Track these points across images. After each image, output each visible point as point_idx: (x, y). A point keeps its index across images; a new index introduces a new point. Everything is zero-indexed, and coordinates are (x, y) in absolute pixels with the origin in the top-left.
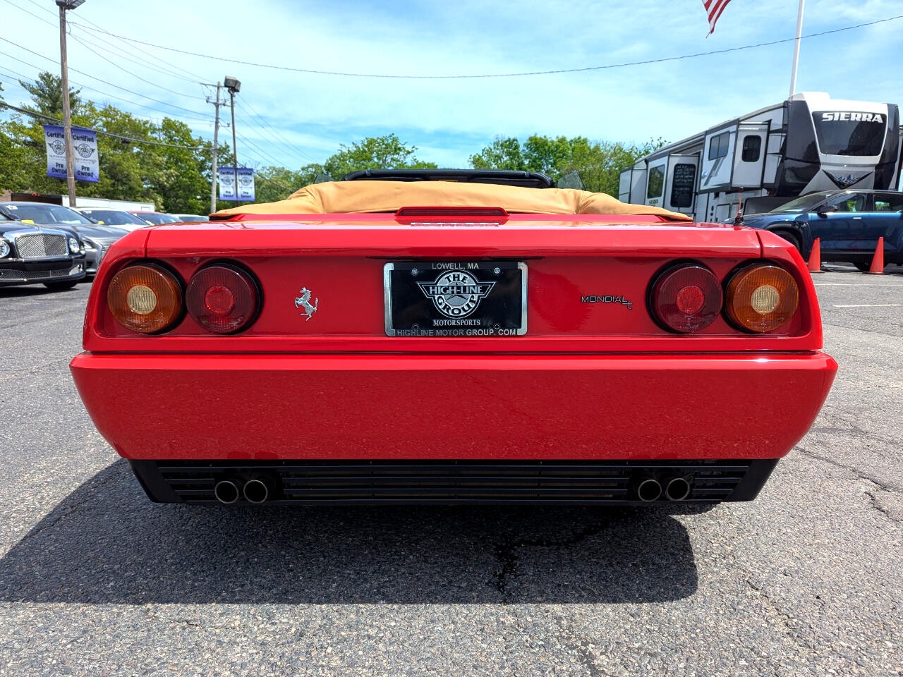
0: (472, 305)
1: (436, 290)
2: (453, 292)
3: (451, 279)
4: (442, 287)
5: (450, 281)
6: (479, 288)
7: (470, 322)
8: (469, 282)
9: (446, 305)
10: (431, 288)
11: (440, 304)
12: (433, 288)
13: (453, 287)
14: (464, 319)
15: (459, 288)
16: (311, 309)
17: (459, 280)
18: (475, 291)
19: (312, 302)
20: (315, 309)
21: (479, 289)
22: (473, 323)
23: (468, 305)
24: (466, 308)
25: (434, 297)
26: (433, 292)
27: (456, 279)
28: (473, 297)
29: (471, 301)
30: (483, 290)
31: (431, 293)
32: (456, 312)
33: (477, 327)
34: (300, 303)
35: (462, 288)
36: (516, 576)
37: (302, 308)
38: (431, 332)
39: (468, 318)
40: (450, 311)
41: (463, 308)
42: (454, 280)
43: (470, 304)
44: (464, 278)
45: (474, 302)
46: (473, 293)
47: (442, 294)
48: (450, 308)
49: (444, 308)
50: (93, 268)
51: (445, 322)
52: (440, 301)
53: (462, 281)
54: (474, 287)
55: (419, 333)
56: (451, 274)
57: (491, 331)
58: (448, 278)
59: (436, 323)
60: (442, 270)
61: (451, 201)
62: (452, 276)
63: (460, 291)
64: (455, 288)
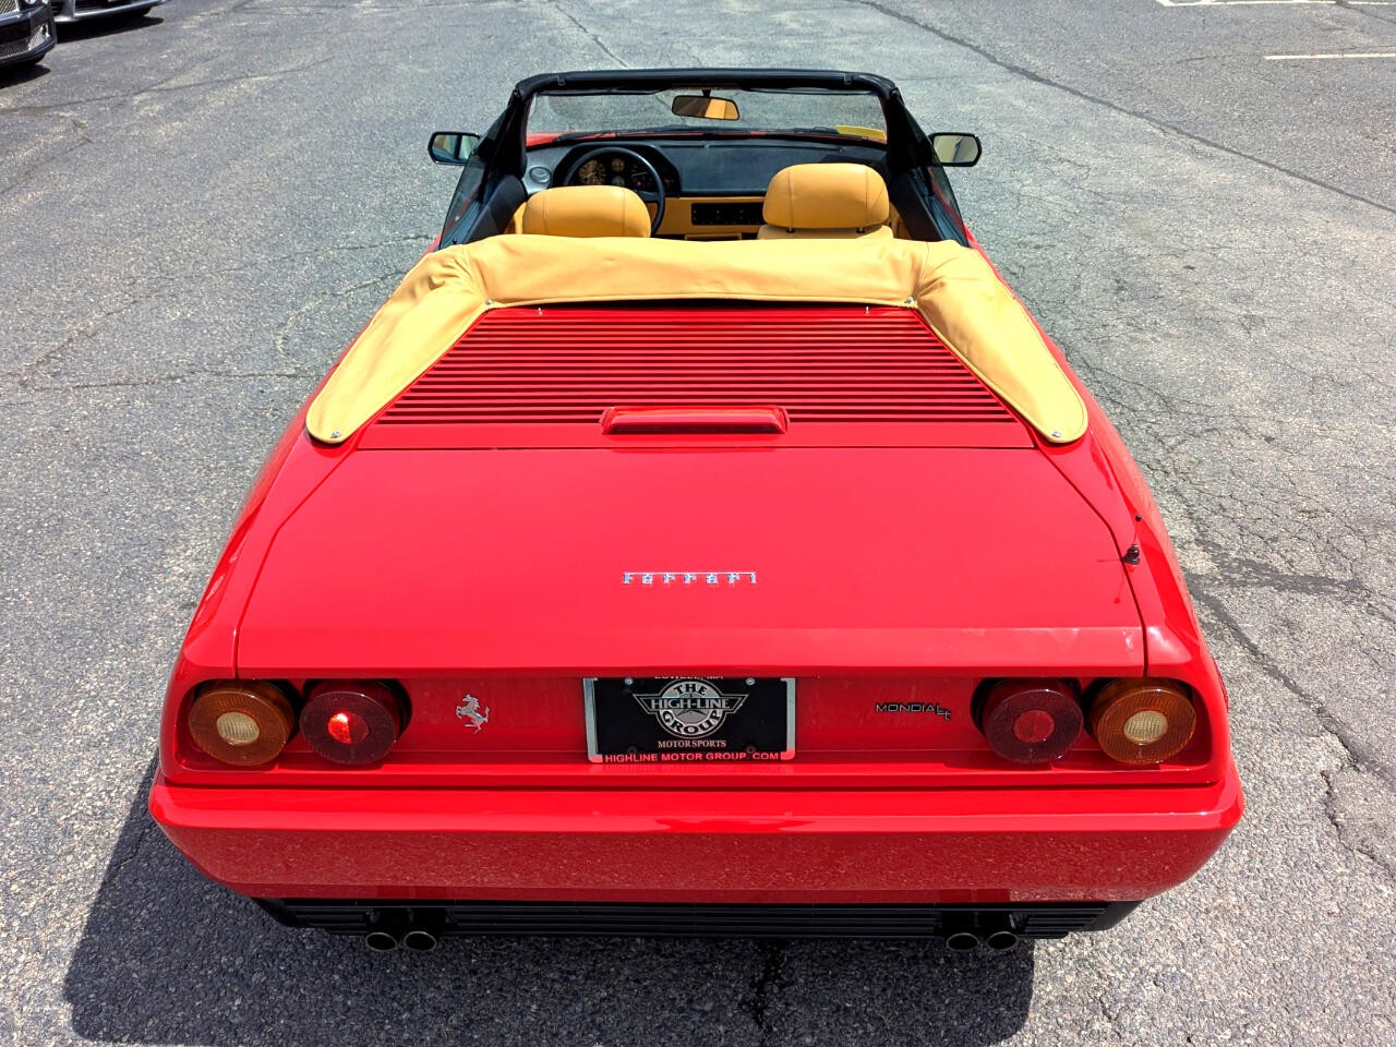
0: (714, 722)
1: (661, 704)
2: (686, 706)
3: (683, 689)
4: (669, 699)
5: (681, 692)
6: (724, 701)
7: (711, 743)
8: (710, 693)
9: (676, 722)
10: (653, 702)
11: (668, 721)
12: (657, 701)
13: (685, 700)
14: (703, 739)
15: (694, 701)
16: (479, 720)
17: (694, 690)
18: (718, 705)
19: (480, 711)
20: (486, 719)
21: (724, 703)
22: (716, 744)
23: (708, 722)
24: (706, 726)
25: (658, 712)
26: (657, 707)
27: (691, 690)
28: (715, 712)
29: (712, 717)
30: (731, 703)
31: (653, 707)
32: (691, 730)
33: (721, 750)
34: (463, 713)
35: (699, 701)
36: (781, 987)
37: (468, 719)
38: (653, 757)
39: (710, 738)
40: (682, 729)
41: (701, 726)
42: (687, 690)
43: (711, 721)
44: (702, 688)
45: (717, 718)
46: (715, 707)
47: (669, 708)
48: (681, 726)
49: (673, 726)
50: (67, 15)
51: (675, 744)
52: (668, 717)
53: (700, 692)
54: (716, 700)
55: (638, 758)
56: (683, 684)
57: (742, 755)
58: (678, 688)
59: (662, 744)
60: (669, 680)
61: (699, 285)
62: (684, 686)
63: (695, 705)
64: (689, 701)
